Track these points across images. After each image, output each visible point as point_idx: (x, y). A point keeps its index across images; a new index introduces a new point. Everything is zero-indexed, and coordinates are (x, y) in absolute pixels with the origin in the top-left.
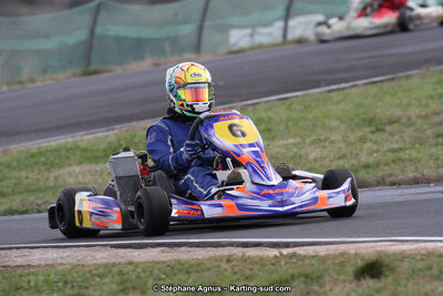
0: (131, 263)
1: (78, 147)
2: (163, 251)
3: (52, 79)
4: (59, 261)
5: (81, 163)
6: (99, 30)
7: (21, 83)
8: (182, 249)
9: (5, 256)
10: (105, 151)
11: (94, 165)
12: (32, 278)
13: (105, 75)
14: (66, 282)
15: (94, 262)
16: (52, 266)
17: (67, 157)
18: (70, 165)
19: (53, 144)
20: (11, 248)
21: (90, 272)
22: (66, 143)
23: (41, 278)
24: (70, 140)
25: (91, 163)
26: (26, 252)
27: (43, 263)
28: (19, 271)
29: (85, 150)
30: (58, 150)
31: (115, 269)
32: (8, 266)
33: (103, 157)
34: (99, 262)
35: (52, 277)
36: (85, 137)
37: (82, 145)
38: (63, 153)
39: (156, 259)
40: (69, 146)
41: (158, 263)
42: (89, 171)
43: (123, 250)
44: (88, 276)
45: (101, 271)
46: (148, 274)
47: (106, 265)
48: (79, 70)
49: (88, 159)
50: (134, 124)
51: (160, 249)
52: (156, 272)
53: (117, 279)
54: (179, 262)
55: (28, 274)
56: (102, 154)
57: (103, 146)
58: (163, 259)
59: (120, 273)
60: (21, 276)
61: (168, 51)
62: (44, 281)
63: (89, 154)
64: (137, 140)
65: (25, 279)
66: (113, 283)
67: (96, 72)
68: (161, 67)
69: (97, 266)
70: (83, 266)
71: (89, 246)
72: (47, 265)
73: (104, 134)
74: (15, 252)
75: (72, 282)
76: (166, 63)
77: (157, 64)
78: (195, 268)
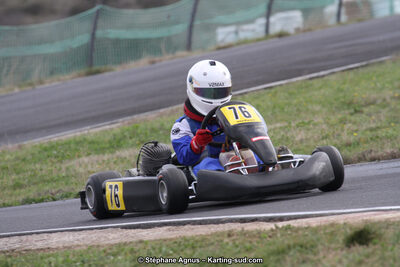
0: (141, 242)
1: (85, 140)
2: (169, 230)
3: (59, 80)
4: (76, 242)
5: (89, 154)
6: (99, 33)
7: (31, 84)
8: (186, 227)
9: (27, 241)
10: (110, 142)
11: (101, 155)
12: (52, 259)
13: (107, 74)
14: (83, 262)
15: (107, 242)
16: (69, 248)
17: (77, 150)
18: (79, 157)
19: (64, 138)
20: (31, 234)
21: (105, 251)
22: (75, 137)
23: (61, 259)
24: (78, 134)
25: (98, 154)
26: (45, 236)
27: (61, 245)
28: (40, 254)
29: (92, 142)
30: (68, 143)
31: (127, 248)
32: (30, 250)
33: (108, 148)
34: (113, 242)
35: (71, 257)
36: (91, 131)
37: (89, 138)
38: (73, 146)
39: (163, 238)
40: (78, 139)
41: (165, 240)
42: (97, 161)
43: (133, 231)
44: (103, 255)
45: (115, 250)
46: (157, 250)
47: (119, 245)
48: (83, 71)
49: (96, 150)
50: (135, 117)
51: (165, 228)
52: (164, 249)
53: (129, 256)
54: (185, 239)
55: (49, 256)
56: (108, 145)
57: (108, 138)
58: (169, 237)
59: (132, 251)
60: (42, 258)
61: (163, 50)
62: (63, 262)
63: (96, 146)
64: (139, 131)
65: (46, 261)
66: (126, 260)
67: (98, 72)
68: (157, 64)
69: (111, 246)
70: (98, 246)
71: (102, 228)
72: (65, 247)
73: (108, 127)
74: (35, 237)
75: (89, 261)
76: (161, 61)
77: (153, 62)
78: (199, 244)
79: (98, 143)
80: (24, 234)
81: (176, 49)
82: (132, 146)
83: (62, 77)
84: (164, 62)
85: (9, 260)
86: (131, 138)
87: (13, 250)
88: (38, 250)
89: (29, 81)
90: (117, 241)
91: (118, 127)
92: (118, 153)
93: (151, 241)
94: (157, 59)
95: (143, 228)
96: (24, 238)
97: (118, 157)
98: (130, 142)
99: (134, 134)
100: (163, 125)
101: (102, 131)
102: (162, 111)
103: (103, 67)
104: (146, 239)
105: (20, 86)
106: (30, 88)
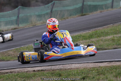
0: (100, 67)
1: (81, 35)
2: (108, 63)
3: (73, 17)
4: (80, 67)
5: (82, 40)
6: (85, 3)
7: (64, 19)
8: (113, 62)
9: (65, 66)
10: (89, 36)
11: (86, 40)
12: (73, 72)
13: (87, 16)
14: (82, 73)
15: (89, 67)
16: (78, 68)
17: (79, 39)
18: (79, 41)
19: (74, 35)
20: (66, 64)
21: (89, 70)
22: (78, 35)
23: (76, 72)
24: (79, 34)
25: (85, 40)
26: (70, 65)
27: (75, 68)
28: (69, 70)
29: (83, 36)
30: (76, 37)
31: (96, 69)
32: (66, 69)
33: (88, 38)
34: (91, 67)
35: (78, 71)
36: (83, 33)
37: (83, 35)
38: (77, 37)
40: (79, 35)
41: (107, 67)
42: (85, 42)
43: (97, 63)
44: (88, 71)
45: (92, 69)
46: (105, 69)
47: (93, 68)
48: (80, 15)
49: (84, 39)
50: (96, 28)
51: (107, 63)
52: (107, 69)
53: (96, 71)
54: (113, 66)
55: (72, 71)
56: (88, 37)
57: (88, 35)
58: (108, 65)
59: (97, 70)
60: (70, 72)
61: (104, 8)
62: (76, 73)
63: (84, 37)
64: (97, 33)
65: (71, 72)
66: (95, 73)
67: (85, 15)
68: (102, 13)
69: (91, 68)
70: (87, 68)
71: (87, 63)
72: (76, 68)
73: (88, 32)
74: (67, 65)
75: (84, 73)
76: (103, 12)
77: (101, 12)
78: (118, 68)
79: (85, 36)
80: (64, 64)
81: (108, 8)
82: (95, 37)
83: (73, 16)
84: (105, 12)
85: (60, 72)
86: (95, 35)
87: (61, 69)
88: (68, 69)
89: (64, 18)
90: (92, 67)
91: (91, 32)
92: (91, 40)
93: (103, 67)
94: (103, 11)
95: (100, 63)
96: (64, 65)
97: (91, 41)
98: (95, 36)
99: (96, 34)
100: (105, 31)
101: (86, 33)
102: (104, 27)
103: (86, 13)
104: (101, 66)
105: (61, 19)
106: (64, 20)
